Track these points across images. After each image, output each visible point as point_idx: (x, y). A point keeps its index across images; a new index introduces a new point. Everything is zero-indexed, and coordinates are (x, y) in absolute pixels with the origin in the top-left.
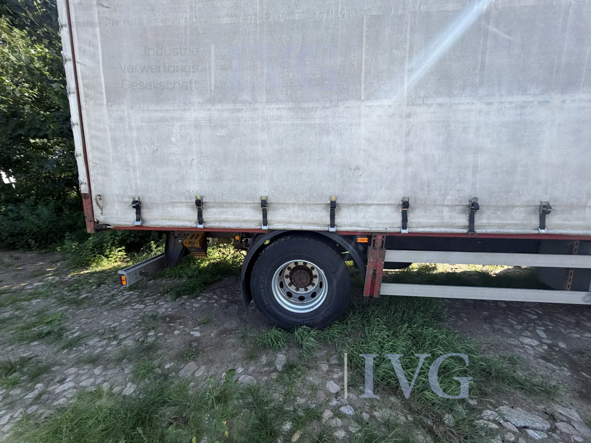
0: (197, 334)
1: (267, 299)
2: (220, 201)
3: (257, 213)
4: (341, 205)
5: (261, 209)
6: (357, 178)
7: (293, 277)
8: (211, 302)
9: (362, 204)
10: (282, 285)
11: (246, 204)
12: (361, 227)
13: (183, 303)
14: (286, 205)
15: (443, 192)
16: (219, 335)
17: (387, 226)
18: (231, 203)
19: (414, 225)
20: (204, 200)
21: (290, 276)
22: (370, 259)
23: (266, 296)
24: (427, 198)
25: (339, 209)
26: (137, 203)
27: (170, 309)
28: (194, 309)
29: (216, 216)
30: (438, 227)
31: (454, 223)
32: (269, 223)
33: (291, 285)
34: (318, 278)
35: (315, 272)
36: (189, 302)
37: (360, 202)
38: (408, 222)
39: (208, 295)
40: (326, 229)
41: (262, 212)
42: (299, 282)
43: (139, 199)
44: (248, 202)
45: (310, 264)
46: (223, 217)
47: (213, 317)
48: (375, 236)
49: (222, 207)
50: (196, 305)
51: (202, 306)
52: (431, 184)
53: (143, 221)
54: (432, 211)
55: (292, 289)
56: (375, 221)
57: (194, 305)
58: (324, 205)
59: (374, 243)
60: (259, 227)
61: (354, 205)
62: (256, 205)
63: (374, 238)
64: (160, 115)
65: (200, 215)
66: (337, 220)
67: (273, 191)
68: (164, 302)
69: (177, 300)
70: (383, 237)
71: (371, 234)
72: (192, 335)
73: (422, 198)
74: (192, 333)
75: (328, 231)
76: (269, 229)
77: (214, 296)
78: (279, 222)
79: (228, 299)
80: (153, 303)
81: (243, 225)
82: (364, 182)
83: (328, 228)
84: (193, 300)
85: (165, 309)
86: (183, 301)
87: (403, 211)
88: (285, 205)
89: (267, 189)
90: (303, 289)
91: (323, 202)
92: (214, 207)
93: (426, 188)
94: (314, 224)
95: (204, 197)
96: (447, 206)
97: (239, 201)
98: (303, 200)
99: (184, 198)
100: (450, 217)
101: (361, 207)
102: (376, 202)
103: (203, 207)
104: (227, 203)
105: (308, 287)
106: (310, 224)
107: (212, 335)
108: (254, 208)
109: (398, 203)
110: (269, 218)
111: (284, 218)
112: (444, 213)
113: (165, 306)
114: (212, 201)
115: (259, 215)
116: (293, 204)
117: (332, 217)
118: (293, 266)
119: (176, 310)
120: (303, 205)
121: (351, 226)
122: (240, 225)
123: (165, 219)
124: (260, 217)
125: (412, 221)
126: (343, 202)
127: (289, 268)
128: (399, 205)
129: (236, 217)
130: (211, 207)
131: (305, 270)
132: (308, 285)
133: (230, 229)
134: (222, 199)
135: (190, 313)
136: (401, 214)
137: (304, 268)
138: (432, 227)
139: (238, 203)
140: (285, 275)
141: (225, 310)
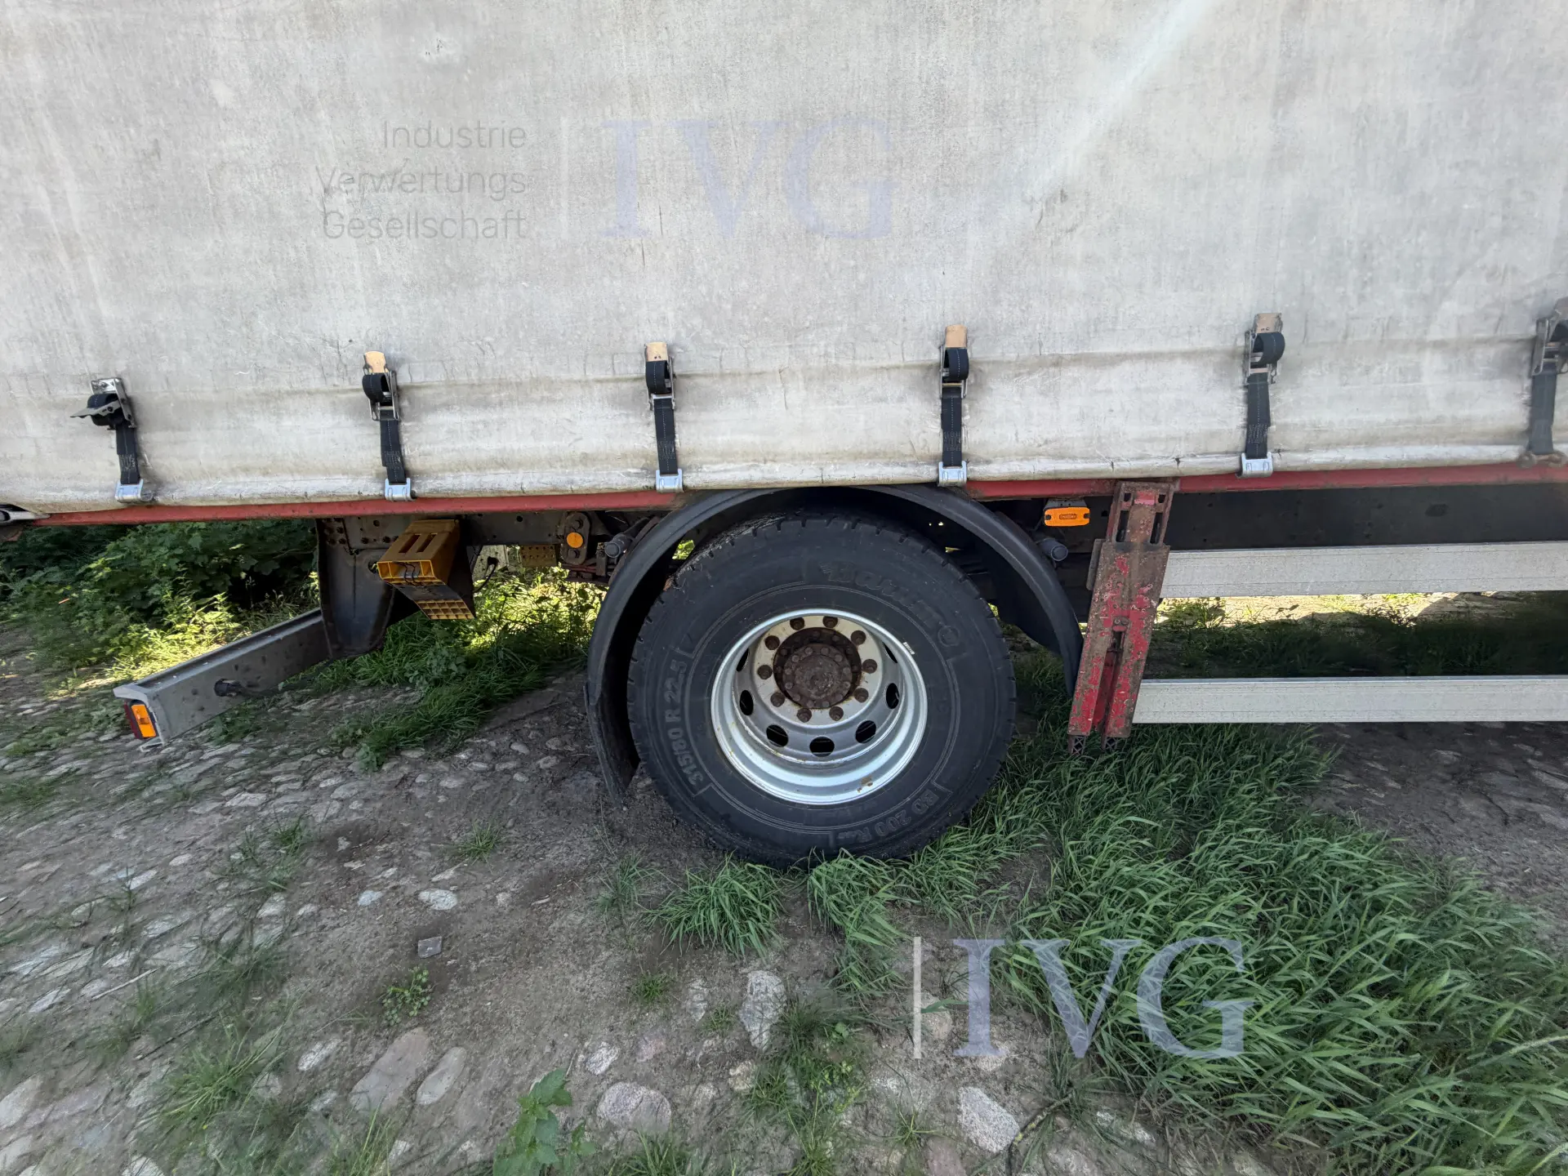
0: (444, 901)
1: (696, 761)
2: (474, 378)
3: (632, 420)
4: (986, 368)
5: (648, 400)
6: (1056, 242)
7: (788, 672)
8: (503, 766)
9: (1077, 360)
10: (747, 704)
11: (585, 383)
12: (1074, 458)
13: (404, 779)
14: (754, 383)
15: (1427, 285)
16: (524, 900)
17: (1181, 449)
18: (519, 384)
19: (1297, 438)
20: (404, 379)
21: (777, 671)
22: (1104, 592)
23: (692, 754)
24: (1354, 318)
25: (979, 385)
26: (114, 405)
27: (355, 805)
28: (441, 799)
29: (459, 446)
30: (1394, 440)
31: (1468, 420)
32: (683, 460)
33: (782, 702)
34: (879, 673)
35: (868, 651)
36: (426, 771)
37: (1068, 351)
38: (1273, 428)
39: (493, 744)
40: (926, 473)
41: (652, 417)
42: (813, 692)
43: (121, 385)
44: (591, 376)
45: (848, 623)
46: (489, 446)
47: (510, 824)
48: (1127, 497)
49: (484, 404)
50: (450, 783)
51: (468, 785)
52: (1375, 251)
53: (156, 483)
54: (1375, 373)
55: (787, 714)
56: (1134, 430)
57: (444, 783)
58: (916, 372)
59: (1122, 526)
60: (641, 483)
61: (1040, 363)
62: (625, 386)
63: (1125, 505)
65: (391, 443)
66: (973, 436)
67: (697, 321)
68: (339, 779)
69: (385, 767)
70: (1162, 499)
71: (1106, 490)
72: (427, 906)
73: (1333, 316)
74: (424, 895)
75: (933, 485)
76: (685, 487)
77: (515, 747)
78: (726, 455)
79: (562, 753)
80: (297, 785)
81: (577, 478)
82: (1088, 258)
83: (932, 469)
84: (440, 765)
85: (337, 805)
86: (406, 769)
87: (1251, 379)
88: (748, 381)
89: (670, 315)
90: (827, 712)
91: (908, 359)
92: (447, 406)
93: (1354, 273)
94: (873, 456)
95: (403, 361)
96: (1439, 345)
97: (552, 375)
98: (826, 354)
99: (318, 374)
100: (1451, 397)
101: (1073, 372)
102: (1137, 348)
103: (400, 409)
104: (502, 384)
105: (843, 706)
106: (857, 456)
107: (501, 898)
108: (616, 401)
109: (1229, 345)
110: (684, 439)
111: (748, 438)
112: (1426, 381)
113: (340, 793)
114: (438, 377)
115: (640, 430)
116: (784, 375)
117: (952, 421)
118: (784, 632)
119: (379, 805)
120: (825, 377)
121: (1028, 455)
122: (564, 478)
123: (247, 470)
124: (646, 439)
125: (1289, 420)
126: (996, 355)
127: (771, 642)
128: (1233, 354)
129: (545, 445)
130: (434, 409)
131: (834, 644)
132: (846, 698)
133: (524, 497)
134: (480, 367)
135: (428, 815)
136: (1241, 394)
137: (827, 636)
138: (1371, 441)
139: (551, 384)
140: (756, 667)
141: (552, 796)
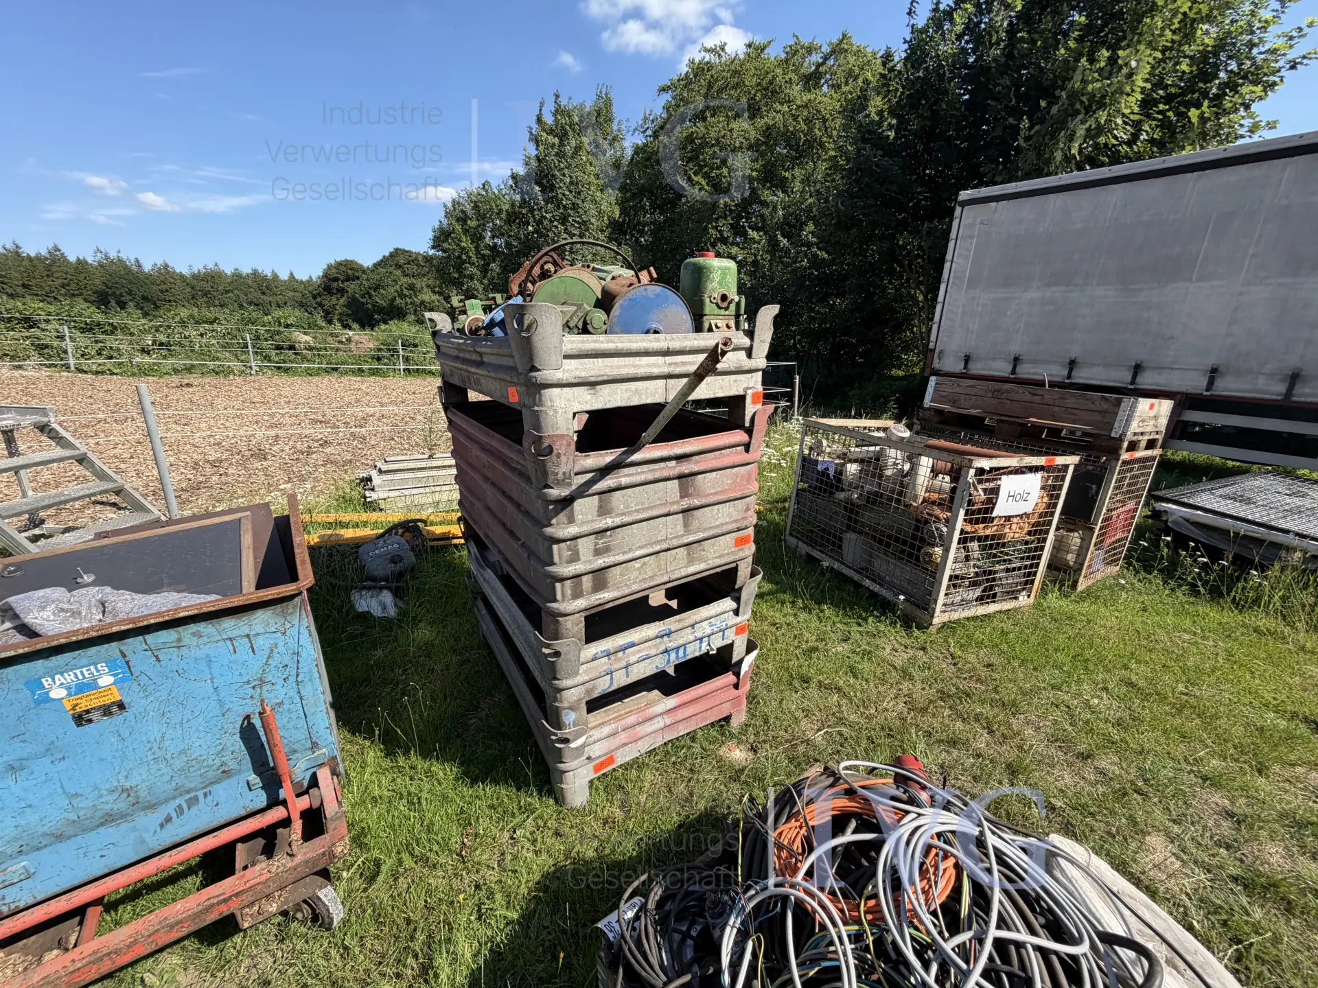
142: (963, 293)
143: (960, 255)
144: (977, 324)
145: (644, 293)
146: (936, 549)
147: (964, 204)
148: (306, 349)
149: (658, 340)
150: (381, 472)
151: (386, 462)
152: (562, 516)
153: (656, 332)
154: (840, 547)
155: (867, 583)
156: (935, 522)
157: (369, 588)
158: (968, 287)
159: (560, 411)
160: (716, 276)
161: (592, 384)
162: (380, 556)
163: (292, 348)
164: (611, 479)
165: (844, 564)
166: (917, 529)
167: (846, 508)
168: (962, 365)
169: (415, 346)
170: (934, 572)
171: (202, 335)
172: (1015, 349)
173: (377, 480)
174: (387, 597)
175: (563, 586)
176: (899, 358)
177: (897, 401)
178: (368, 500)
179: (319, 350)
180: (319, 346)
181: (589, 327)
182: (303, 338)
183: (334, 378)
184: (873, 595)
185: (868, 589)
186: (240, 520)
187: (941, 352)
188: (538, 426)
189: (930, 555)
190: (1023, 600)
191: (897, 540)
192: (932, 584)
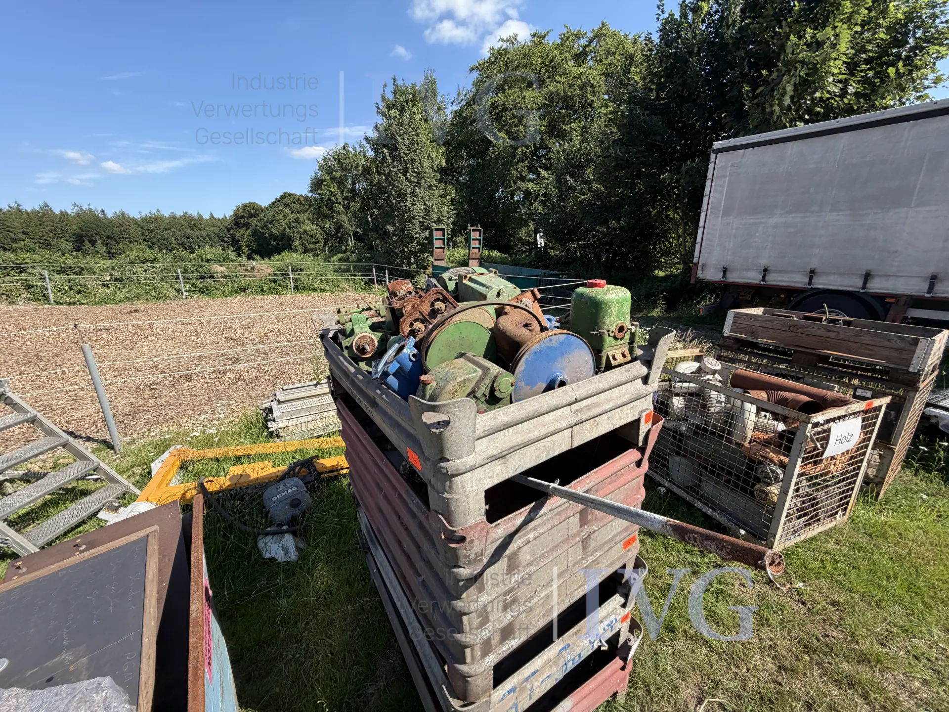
2: (780, 269)
3: (805, 277)
4: (875, 275)
5: (809, 275)
6: (893, 258)
9: (894, 276)
11: (799, 272)
12: (889, 290)
17: (912, 291)
18: (787, 271)
19: (940, 292)
20: (769, 269)
25: (873, 278)
26: (725, 269)
29: (775, 278)
32: (812, 284)
37: (892, 274)
38: (935, 290)
40: (858, 290)
41: (809, 277)
43: (726, 266)
46: (780, 279)
48: (899, 297)
49: (780, 273)
53: (726, 279)
56: (903, 287)
58: (860, 275)
59: (897, 302)
60: (804, 286)
61: (885, 276)
62: (806, 273)
63: (899, 299)
64: (752, 221)
65: (764, 277)
66: (868, 285)
67: (821, 265)
70: (908, 298)
75: (860, 292)
76: (812, 288)
78: (821, 284)
81: (792, 284)
82: (899, 261)
87: (931, 281)
88: (828, 274)
89: (817, 264)
91: (859, 273)
92: (775, 273)
94: (848, 286)
95: (770, 266)
97: (794, 270)
98: (843, 271)
99: (756, 267)
101: (892, 277)
102: (907, 275)
103: (767, 272)
104: (785, 271)
106: (845, 286)
108: (804, 275)
109: (928, 276)
110: (814, 281)
111: (826, 282)
114: (775, 269)
115: (806, 279)
116: (834, 274)
117: (865, 283)
120: (842, 274)
121: (879, 289)
122: (790, 284)
123: (740, 278)
125: (939, 289)
126: (877, 274)
128: (928, 278)
129: (789, 279)
130: (773, 273)
133: (783, 286)
134: (782, 268)
136: (928, 284)
142: (720, 219)
143: (716, 191)
144: (732, 244)
145: (548, 344)
146: (773, 488)
147: (717, 152)
148: (222, 277)
149: (566, 393)
150: (279, 402)
151: (283, 390)
152: (472, 590)
153: (562, 384)
154: (668, 468)
155: (699, 505)
156: (769, 464)
157: (274, 534)
158: (724, 215)
159: (472, 494)
160: (614, 310)
161: (501, 457)
162: (280, 501)
163: (211, 277)
164: (520, 537)
165: (674, 484)
166: (750, 468)
167: (674, 437)
168: (721, 275)
169: (302, 270)
170: (773, 509)
171: (145, 271)
172: (764, 262)
173: (277, 411)
174: (289, 541)
175: (472, 650)
176: (659, 262)
177: (665, 298)
178: (270, 430)
179: (231, 277)
180: (231, 274)
181: (497, 394)
182: (219, 269)
183: (242, 297)
184: (705, 515)
185: (700, 510)
186: (148, 536)
187: (704, 265)
188: (449, 518)
189: (767, 494)
190: (840, 518)
191: (729, 473)
192: (770, 521)
